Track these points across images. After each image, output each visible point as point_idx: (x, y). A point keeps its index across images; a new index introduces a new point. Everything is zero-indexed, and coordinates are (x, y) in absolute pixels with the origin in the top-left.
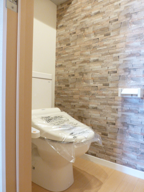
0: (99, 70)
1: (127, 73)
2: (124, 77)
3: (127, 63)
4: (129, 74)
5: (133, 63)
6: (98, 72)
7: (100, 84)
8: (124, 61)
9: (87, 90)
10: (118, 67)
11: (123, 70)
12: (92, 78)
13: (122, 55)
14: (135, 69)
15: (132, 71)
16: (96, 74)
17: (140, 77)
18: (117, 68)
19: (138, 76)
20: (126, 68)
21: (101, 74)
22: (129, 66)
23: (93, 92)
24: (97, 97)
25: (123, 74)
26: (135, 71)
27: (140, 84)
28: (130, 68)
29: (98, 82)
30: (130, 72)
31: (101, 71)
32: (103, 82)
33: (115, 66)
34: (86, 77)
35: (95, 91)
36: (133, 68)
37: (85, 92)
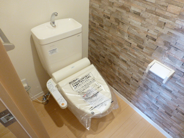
0: (137, 28)
1: (166, 48)
2: (162, 50)
3: (171, 37)
4: (168, 50)
5: (178, 41)
6: (136, 28)
7: (134, 43)
8: (169, 33)
9: (121, 42)
10: (160, 36)
11: (164, 42)
12: (128, 32)
13: (169, 23)
14: (176, 49)
15: (172, 49)
16: (133, 30)
17: (178, 59)
18: (158, 36)
19: (176, 57)
20: (168, 42)
21: (138, 32)
22: (172, 42)
23: (126, 46)
24: (128, 53)
25: (161, 46)
26: (176, 50)
27: (174, 65)
28: (172, 44)
29: (133, 40)
30: (169, 48)
31: (139, 29)
32: (138, 43)
33: (157, 33)
34: (122, 27)
35: (128, 47)
36: (175, 46)
37: (118, 42)
